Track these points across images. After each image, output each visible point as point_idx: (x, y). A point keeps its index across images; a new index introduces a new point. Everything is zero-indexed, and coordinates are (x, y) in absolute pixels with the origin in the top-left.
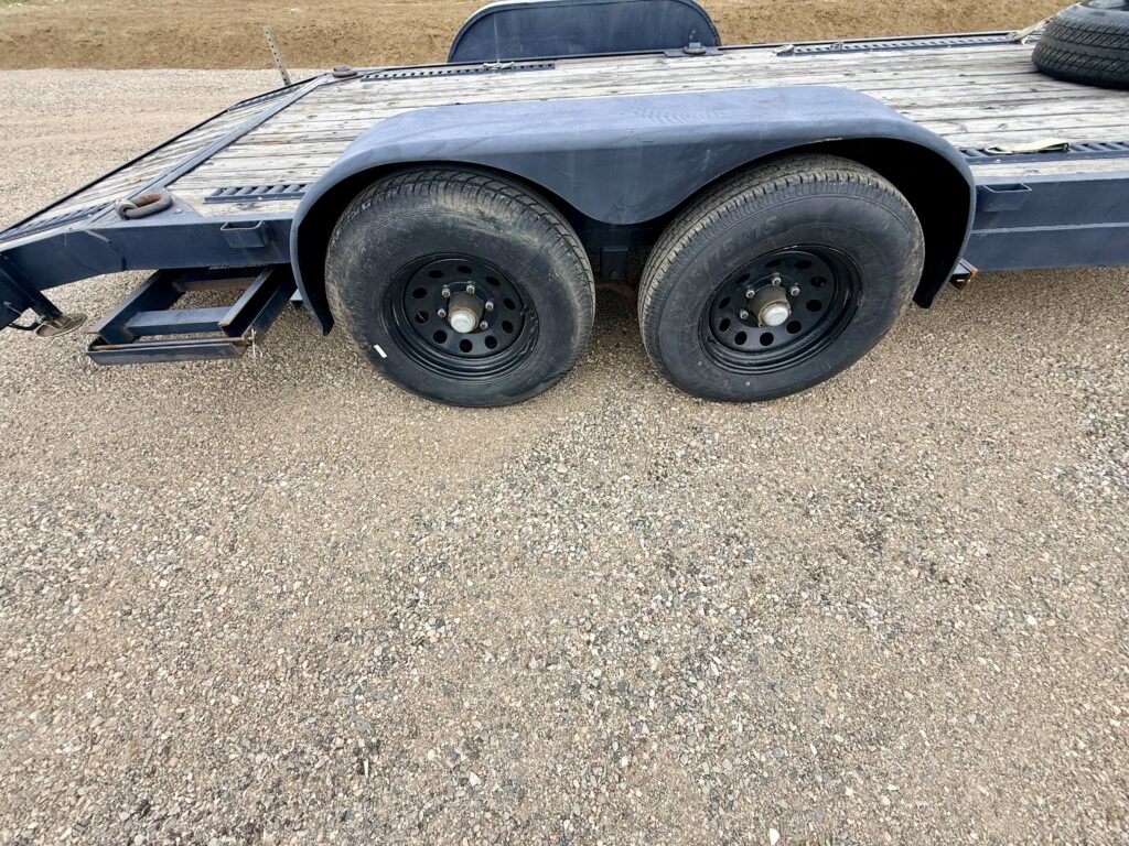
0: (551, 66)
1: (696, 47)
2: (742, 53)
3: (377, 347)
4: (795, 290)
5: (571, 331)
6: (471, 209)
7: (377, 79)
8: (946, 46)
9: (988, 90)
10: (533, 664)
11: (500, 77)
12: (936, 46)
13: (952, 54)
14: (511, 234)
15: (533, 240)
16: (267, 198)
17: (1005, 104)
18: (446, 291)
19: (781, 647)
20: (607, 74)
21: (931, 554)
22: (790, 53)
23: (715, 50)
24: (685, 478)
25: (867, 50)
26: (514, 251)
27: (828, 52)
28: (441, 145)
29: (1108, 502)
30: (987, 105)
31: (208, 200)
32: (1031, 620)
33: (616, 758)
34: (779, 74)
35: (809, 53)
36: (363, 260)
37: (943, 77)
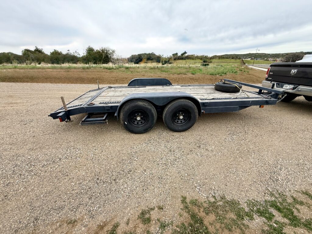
0: (145, 87)
1: (168, 85)
2: (175, 86)
3: (126, 122)
4: (183, 114)
5: (154, 120)
6: (142, 103)
7: (116, 88)
8: (205, 86)
9: (208, 92)
10: (152, 162)
11: (137, 88)
12: (203, 86)
13: (205, 87)
14: (147, 106)
15: (149, 107)
16: (108, 103)
17: (210, 94)
18: (136, 115)
19: (187, 158)
20: (155, 88)
21: (207, 148)
22: (182, 86)
23: (171, 85)
24: (172, 141)
25: (194, 86)
26: (147, 109)
27: (188, 86)
28: (140, 97)
29: (230, 141)
30: (208, 94)
31: (99, 104)
32: (219, 154)
33: (165, 170)
34: (181, 89)
35: (185, 86)
36: (128, 109)
37: (203, 90)
